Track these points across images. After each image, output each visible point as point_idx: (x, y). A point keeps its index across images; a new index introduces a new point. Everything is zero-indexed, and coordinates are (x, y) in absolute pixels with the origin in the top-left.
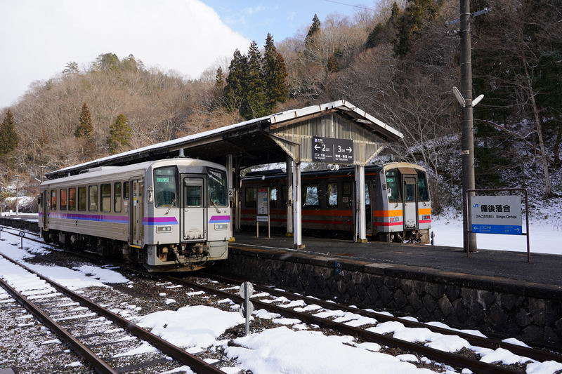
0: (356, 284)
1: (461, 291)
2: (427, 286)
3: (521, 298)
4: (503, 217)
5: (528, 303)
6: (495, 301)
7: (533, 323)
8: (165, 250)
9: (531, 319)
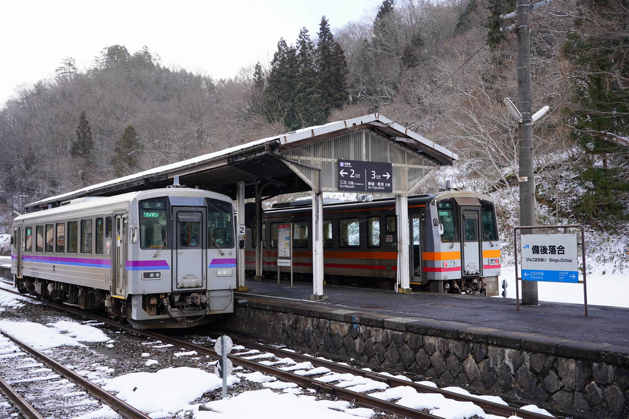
0: (376, 343)
1: (487, 350)
2: (452, 344)
3: (551, 358)
4: (557, 261)
5: (558, 364)
6: (523, 361)
7: (562, 388)
8: (154, 301)
9: (561, 384)
